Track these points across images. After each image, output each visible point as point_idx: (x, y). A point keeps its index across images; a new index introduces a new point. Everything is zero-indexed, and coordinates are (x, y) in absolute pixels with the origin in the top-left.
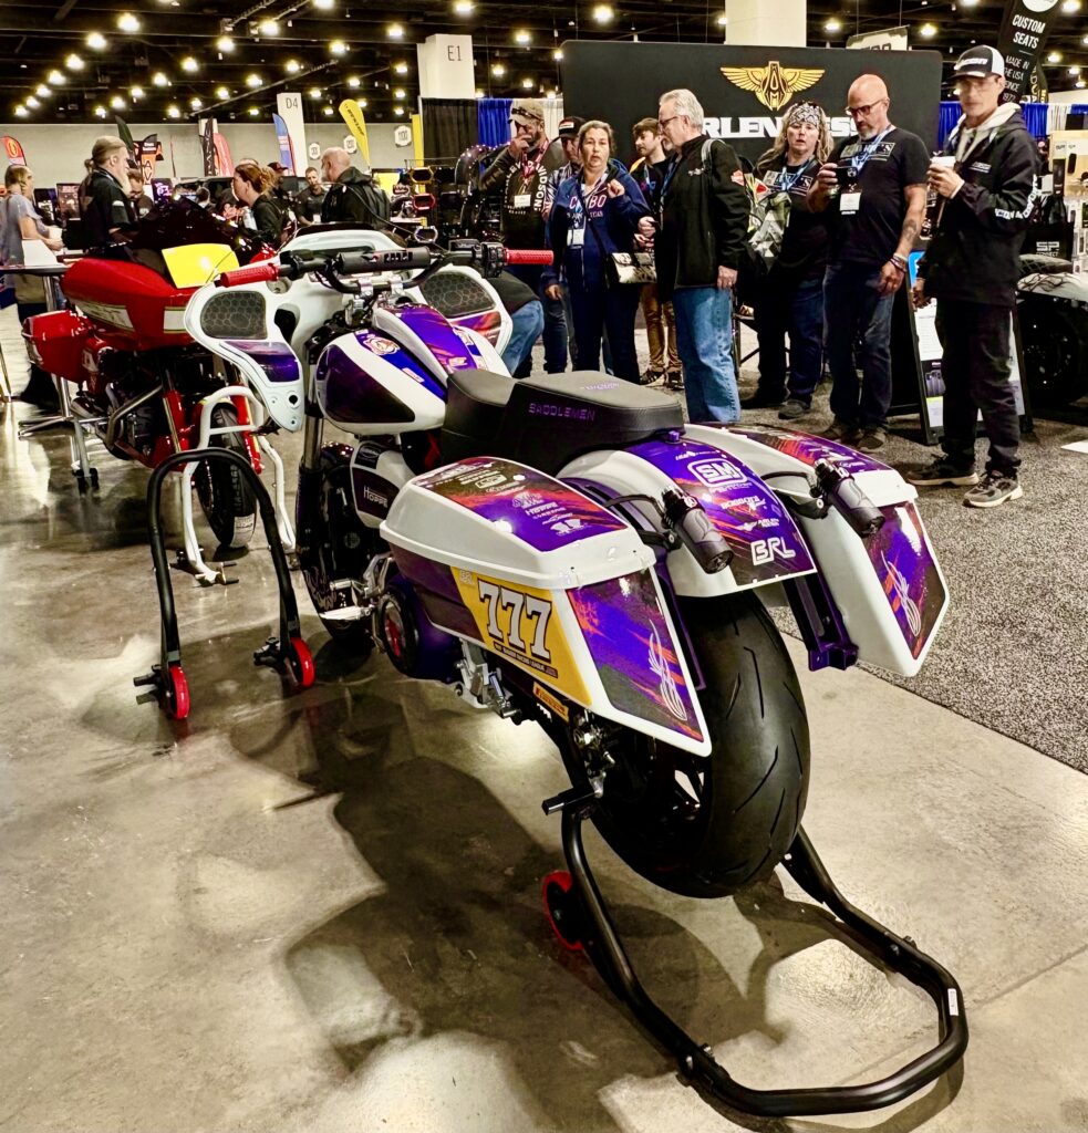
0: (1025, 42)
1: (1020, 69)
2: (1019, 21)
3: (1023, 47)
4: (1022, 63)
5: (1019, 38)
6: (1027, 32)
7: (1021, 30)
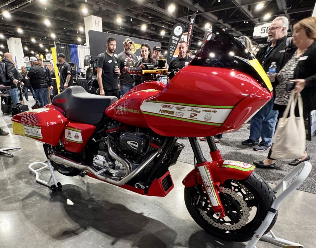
0: (175, 43)
1: (173, 49)
2: (174, 38)
3: (174, 44)
4: (174, 48)
5: (173, 42)
6: (175, 40)
7: (174, 40)
